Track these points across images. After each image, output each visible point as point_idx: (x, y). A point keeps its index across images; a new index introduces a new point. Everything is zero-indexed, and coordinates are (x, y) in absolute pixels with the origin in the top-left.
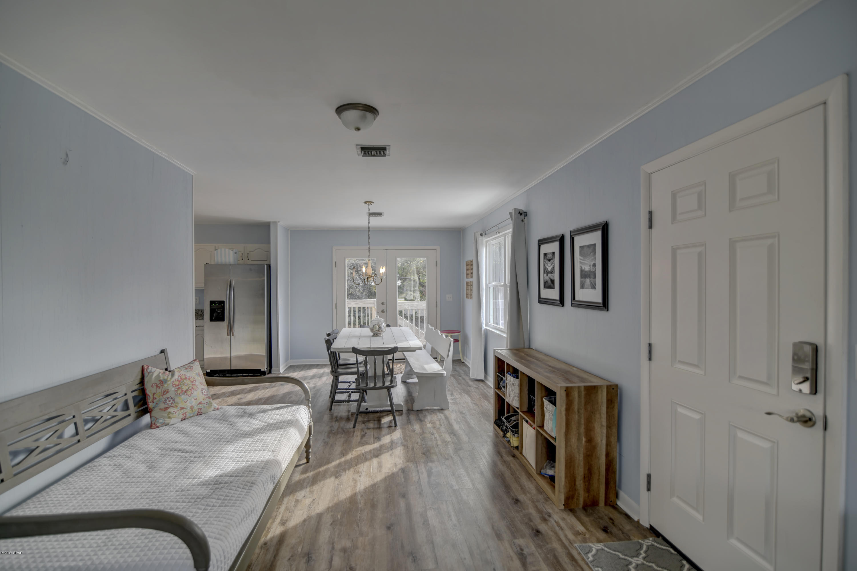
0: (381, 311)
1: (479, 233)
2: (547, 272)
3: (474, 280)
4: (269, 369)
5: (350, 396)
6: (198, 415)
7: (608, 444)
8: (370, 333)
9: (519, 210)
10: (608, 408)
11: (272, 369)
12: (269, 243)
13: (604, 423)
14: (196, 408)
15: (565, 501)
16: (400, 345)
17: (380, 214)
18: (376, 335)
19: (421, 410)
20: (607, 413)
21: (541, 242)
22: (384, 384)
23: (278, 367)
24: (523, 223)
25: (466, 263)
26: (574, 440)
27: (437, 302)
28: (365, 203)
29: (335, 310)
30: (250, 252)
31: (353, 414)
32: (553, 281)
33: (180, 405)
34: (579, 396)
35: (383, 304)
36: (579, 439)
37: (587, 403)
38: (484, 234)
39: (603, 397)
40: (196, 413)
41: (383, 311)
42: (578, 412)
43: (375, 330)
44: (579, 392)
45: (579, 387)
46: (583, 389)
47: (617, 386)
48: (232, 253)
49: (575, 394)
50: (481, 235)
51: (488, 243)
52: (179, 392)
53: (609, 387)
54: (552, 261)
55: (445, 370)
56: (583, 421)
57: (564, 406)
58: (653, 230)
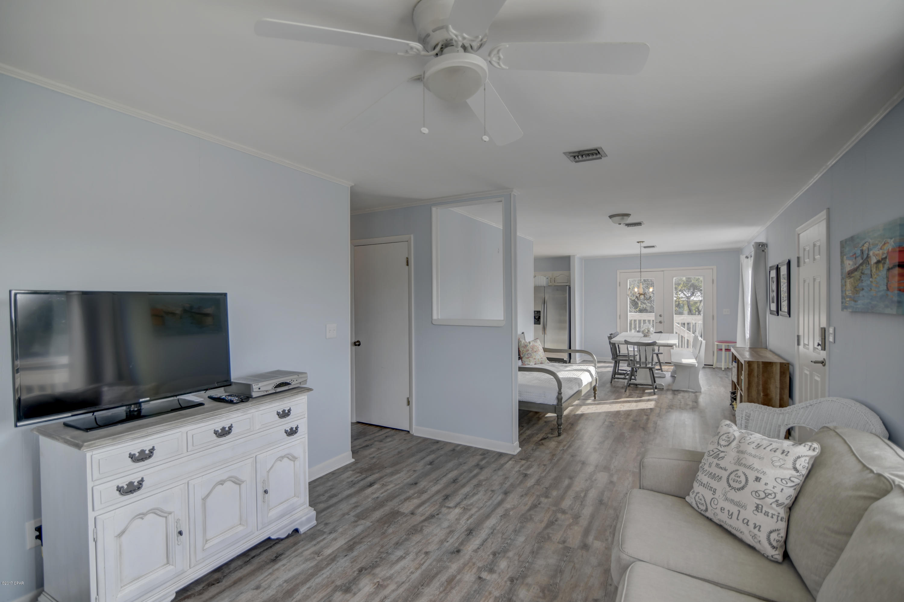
0: (659, 322)
2: (772, 291)
4: (569, 359)
5: (626, 376)
6: (541, 363)
8: (643, 335)
9: (760, 242)
10: (781, 376)
11: (571, 360)
12: (569, 269)
14: (540, 360)
16: (659, 342)
17: (653, 247)
18: (645, 336)
19: (677, 390)
20: (780, 380)
21: (771, 268)
22: (646, 366)
23: (575, 359)
24: (764, 253)
26: (754, 393)
27: (713, 316)
28: (638, 242)
29: (619, 320)
30: (556, 277)
31: (625, 386)
32: (774, 298)
33: (534, 357)
34: (758, 367)
35: (660, 316)
36: (758, 393)
37: (764, 372)
38: (749, 257)
39: (777, 370)
40: (540, 363)
41: (660, 322)
42: (758, 377)
43: (644, 333)
44: (759, 365)
45: (758, 362)
46: (761, 364)
47: (788, 364)
48: (545, 278)
49: (755, 366)
50: (747, 257)
52: (533, 351)
53: (781, 364)
54: (774, 283)
55: (697, 363)
56: (761, 383)
57: (747, 373)
58: (800, 268)
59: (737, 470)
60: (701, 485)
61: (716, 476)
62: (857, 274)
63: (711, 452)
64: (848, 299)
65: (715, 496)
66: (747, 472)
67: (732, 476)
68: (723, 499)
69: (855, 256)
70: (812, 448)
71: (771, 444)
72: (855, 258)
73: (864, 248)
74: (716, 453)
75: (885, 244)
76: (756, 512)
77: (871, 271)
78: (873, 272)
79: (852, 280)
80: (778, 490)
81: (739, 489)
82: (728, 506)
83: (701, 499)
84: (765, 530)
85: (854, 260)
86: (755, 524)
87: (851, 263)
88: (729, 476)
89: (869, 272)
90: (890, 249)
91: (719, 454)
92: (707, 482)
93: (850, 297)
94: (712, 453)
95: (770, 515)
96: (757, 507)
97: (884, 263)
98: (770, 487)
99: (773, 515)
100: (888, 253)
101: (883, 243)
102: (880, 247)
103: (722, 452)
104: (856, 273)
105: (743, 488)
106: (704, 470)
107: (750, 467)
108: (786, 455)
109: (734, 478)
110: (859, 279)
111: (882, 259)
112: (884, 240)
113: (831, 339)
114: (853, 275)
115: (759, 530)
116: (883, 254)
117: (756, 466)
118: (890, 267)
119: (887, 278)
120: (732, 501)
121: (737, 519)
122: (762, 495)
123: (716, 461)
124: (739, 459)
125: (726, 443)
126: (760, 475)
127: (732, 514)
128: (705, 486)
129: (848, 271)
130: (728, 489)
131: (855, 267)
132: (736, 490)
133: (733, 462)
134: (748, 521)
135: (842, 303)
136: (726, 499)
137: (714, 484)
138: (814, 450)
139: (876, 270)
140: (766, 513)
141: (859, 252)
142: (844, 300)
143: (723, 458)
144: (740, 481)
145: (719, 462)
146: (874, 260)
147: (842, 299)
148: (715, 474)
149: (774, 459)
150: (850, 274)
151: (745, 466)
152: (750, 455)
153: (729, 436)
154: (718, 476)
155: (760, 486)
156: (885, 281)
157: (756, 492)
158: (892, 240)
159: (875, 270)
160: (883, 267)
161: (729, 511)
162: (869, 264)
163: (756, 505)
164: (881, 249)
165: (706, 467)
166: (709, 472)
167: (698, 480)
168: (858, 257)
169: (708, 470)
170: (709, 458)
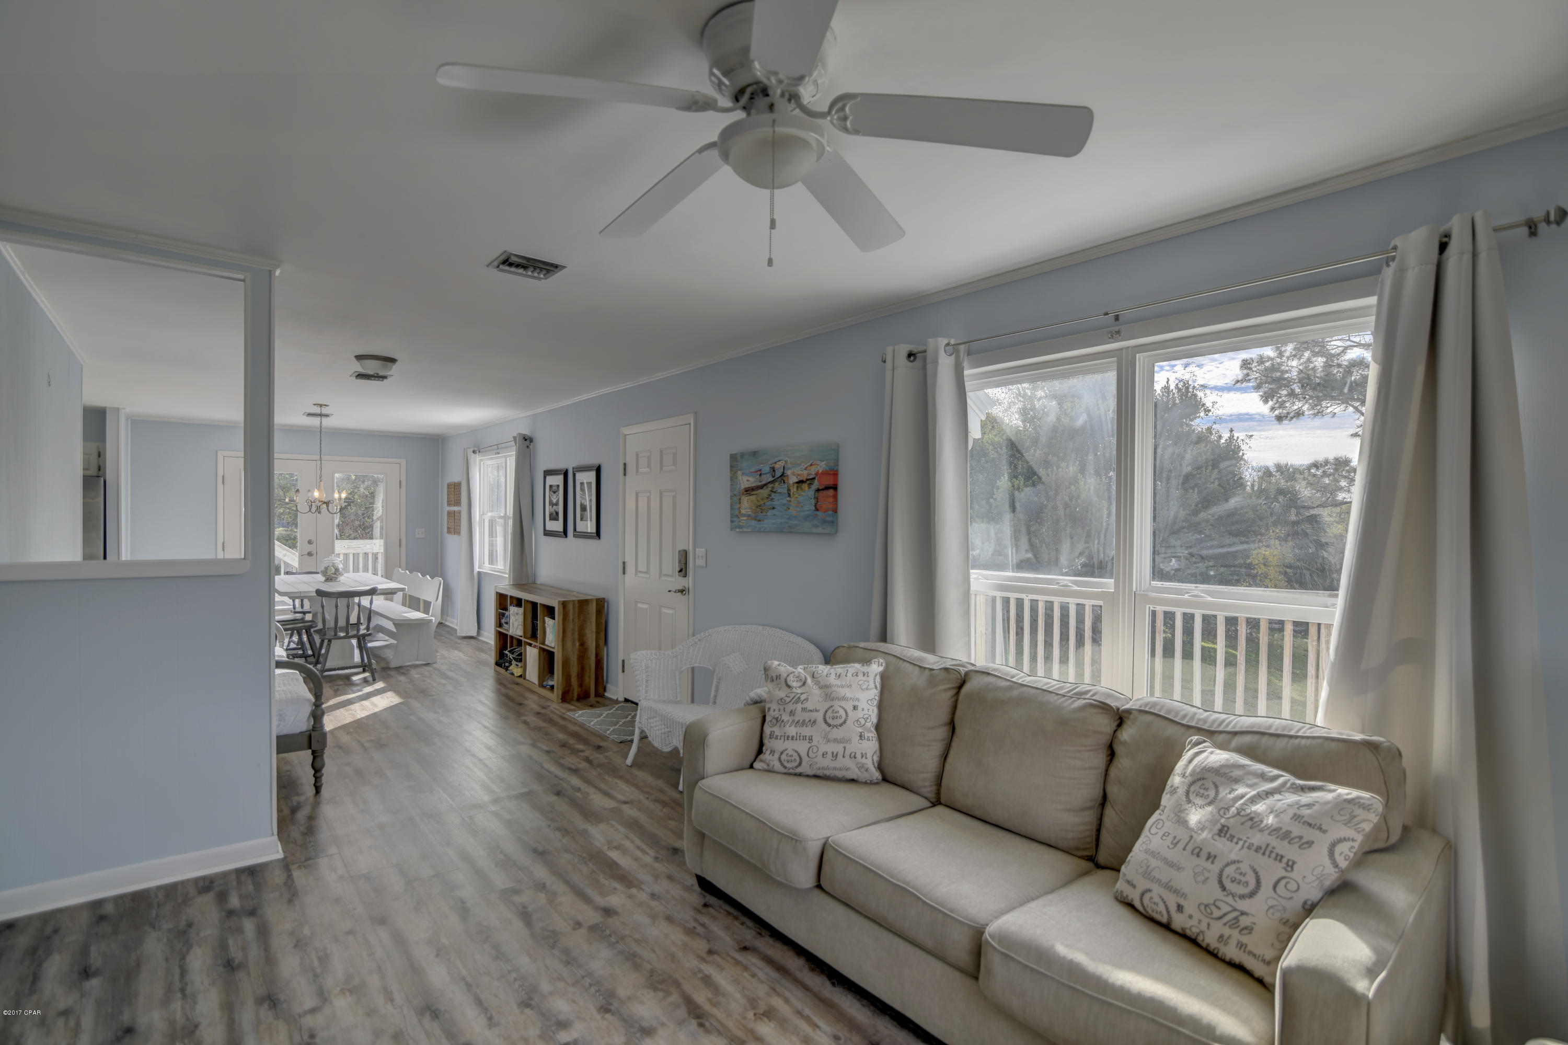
0: (306, 553)
1: (472, 449)
2: (552, 504)
3: (463, 508)
7: (597, 647)
9: (525, 435)
10: (597, 617)
13: (594, 628)
15: (562, 695)
17: (326, 415)
18: (329, 579)
20: (597, 621)
21: (548, 473)
22: (358, 632)
24: (528, 449)
25: (449, 485)
26: (569, 644)
27: (400, 540)
28: (315, 405)
32: (557, 513)
34: (574, 608)
35: (310, 542)
36: (574, 643)
37: (579, 614)
38: (478, 451)
39: (593, 608)
41: (310, 554)
42: (573, 621)
43: (329, 573)
44: (574, 605)
45: (573, 601)
46: (576, 602)
47: (604, 599)
49: (570, 607)
50: (474, 452)
51: (482, 463)
53: (598, 601)
54: (557, 493)
55: (432, 616)
56: (577, 628)
57: (561, 617)
58: (627, 477)
59: (832, 707)
60: (788, 739)
61: (807, 721)
62: (764, 492)
63: (786, 698)
64: (745, 518)
65: (813, 744)
66: (843, 704)
67: (829, 714)
68: (824, 742)
69: (759, 473)
70: (880, 663)
71: (848, 670)
72: (760, 475)
73: (777, 466)
74: (793, 698)
75: (811, 465)
76: (860, 741)
77: (789, 490)
78: (792, 491)
79: (753, 498)
80: (870, 713)
81: (841, 725)
82: (830, 748)
83: (791, 756)
84: (869, 756)
85: (758, 477)
86: (862, 753)
87: (751, 479)
88: (825, 716)
89: (786, 491)
90: (820, 472)
91: (799, 698)
92: (797, 734)
93: (749, 516)
94: (788, 700)
95: (871, 738)
96: (861, 736)
97: (810, 484)
98: (866, 711)
99: (872, 737)
100: (817, 474)
101: (809, 464)
102: (804, 467)
103: (802, 694)
104: (760, 491)
105: (845, 722)
106: (785, 721)
107: (844, 699)
108: (868, 676)
109: (832, 715)
110: (767, 498)
111: (807, 480)
112: (811, 462)
113: (701, 562)
114: (754, 493)
115: (866, 758)
116: (808, 475)
117: (849, 695)
118: (820, 488)
119: (817, 499)
120: (836, 741)
121: (844, 757)
122: (863, 721)
123: (799, 706)
124: (827, 694)
125: (800, 684)
126: (856, 703)
127: (837, 755)
128: (795, 738)
129: (745, 488)
130: (828, 729)
131: (760, 484)
132: (839, 727)
133: (821, 700)
134: (855, 753)
135: (732, 522)
136: (828, 741)
137: (806, 731)
138: (882, 665)
139: (797, 489)
140: (868, 740)
141: (766, 469)
142: (735, 519)
143: (807, 699)
144: (841, 716)
145: (804, 706)
146: (793, 479)
147: (732, 517)
148: (804, 721)
149: (861, 683)
150: (749, 491)
151: (838, 699)
152: (838, 686)
153: (797, 675)
154: (810, 721)
155: (859, 714)
156: (813, 501)
157: (858, 721)
158: (823, 463)
159: (795, 490)
160: (809, 488)
161: (833, 753)
162: (784, 483)
163: (859, 734)
164: (806, 469)
165: (785, 717)
166: (793, 721)
167: (777, 736)
168: (764, 474)
169: (791, 719)
170: (785, 706)
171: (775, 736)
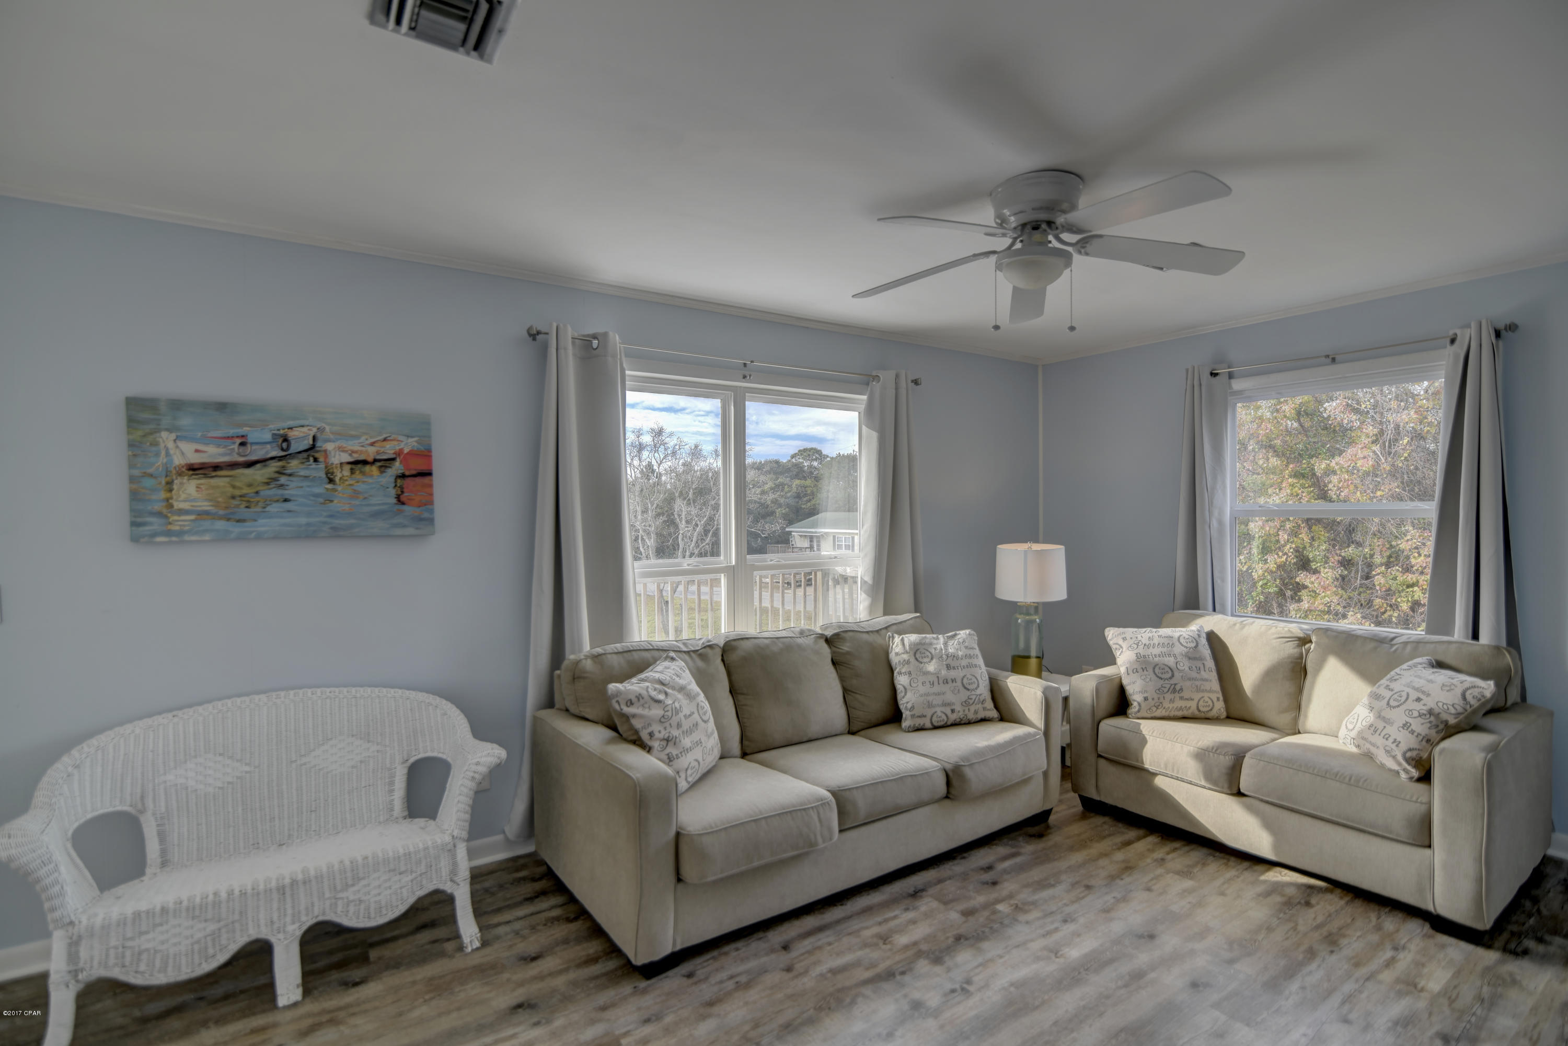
73: (295, 434)
75: (385, 440)
85: (236, 446)
87: (211, 450)
90: (405, 450)
100: (397, 454)
101: (381, 438)
102: (368, 442)
111: (375, 461)
112: (385, 436)
116: (378, 453)
118: (407, 473)
129: (190, 464)
131: (239, 460)
146: (338, 458)
150: (202, 469)
164: (371, 445)
165: (675, 733)
166: (683, 732)
167: (677, 755)
168: (252, 444)
169: (680, 731)
170: (671, 721)
171: (675, 757)
